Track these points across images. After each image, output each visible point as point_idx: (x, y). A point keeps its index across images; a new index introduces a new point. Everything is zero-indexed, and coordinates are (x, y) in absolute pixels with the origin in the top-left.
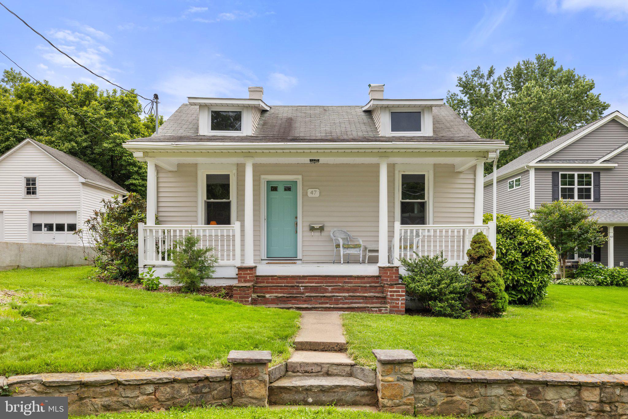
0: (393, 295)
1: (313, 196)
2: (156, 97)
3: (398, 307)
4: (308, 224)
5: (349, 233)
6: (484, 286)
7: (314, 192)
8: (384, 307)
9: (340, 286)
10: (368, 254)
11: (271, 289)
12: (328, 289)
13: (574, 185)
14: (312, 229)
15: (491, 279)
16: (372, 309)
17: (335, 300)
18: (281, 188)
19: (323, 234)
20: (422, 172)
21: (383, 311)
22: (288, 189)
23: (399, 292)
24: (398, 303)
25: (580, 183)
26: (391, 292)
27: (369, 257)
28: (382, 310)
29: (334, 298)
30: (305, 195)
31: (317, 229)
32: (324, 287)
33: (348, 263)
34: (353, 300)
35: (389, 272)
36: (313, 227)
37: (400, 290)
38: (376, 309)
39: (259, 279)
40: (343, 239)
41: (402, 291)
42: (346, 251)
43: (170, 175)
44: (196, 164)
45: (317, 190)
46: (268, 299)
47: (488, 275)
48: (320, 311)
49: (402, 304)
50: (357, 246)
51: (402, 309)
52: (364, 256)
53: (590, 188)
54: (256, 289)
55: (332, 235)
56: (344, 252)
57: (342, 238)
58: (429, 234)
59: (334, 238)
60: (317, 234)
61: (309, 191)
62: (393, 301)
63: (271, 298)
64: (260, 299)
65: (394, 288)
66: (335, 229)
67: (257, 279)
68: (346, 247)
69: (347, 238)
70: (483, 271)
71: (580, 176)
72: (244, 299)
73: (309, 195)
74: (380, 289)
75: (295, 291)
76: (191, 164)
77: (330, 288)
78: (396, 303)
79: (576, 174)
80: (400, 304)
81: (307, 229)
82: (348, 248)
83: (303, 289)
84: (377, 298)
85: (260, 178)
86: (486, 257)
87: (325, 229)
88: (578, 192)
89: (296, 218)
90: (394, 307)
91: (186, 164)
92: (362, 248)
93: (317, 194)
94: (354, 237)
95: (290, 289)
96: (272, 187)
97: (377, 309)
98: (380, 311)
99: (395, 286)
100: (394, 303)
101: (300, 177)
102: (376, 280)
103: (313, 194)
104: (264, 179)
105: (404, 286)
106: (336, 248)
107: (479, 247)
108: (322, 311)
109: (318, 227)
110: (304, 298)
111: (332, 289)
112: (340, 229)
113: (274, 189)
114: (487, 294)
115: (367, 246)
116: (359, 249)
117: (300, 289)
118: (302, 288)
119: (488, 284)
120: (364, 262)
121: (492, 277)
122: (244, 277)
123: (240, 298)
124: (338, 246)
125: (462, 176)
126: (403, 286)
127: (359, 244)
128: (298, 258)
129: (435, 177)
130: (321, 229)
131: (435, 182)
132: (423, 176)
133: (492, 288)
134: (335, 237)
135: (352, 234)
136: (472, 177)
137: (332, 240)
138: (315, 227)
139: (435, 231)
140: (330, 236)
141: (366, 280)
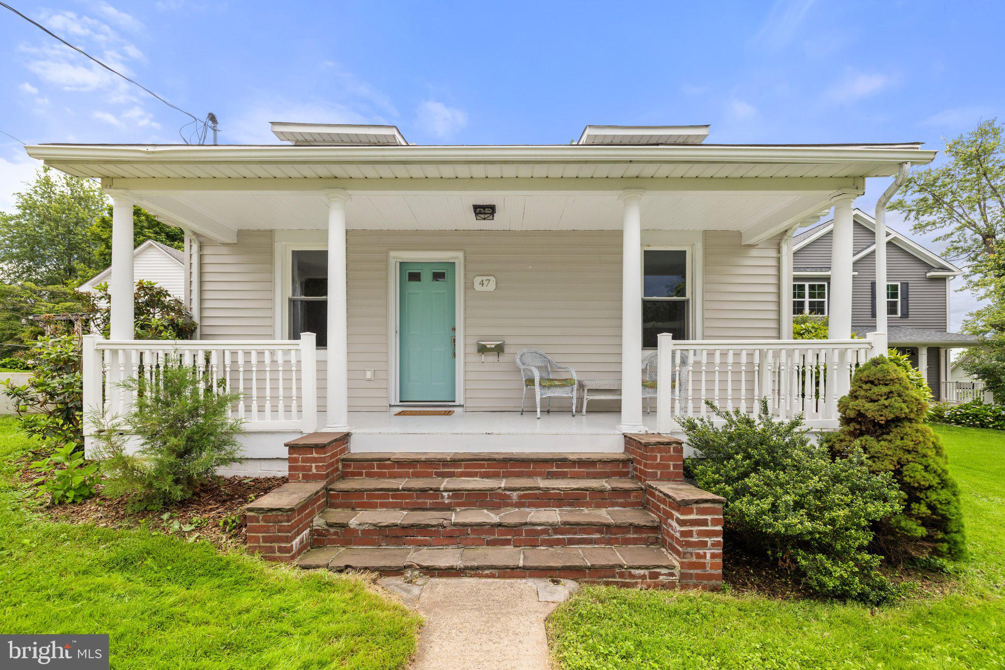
0: (689, 534)
1: (484, 289)
2: (212, 118)
3: (703, 566)
4: (473, 341)
5: (549, 357)
6: (918, 500)
7: (485, 282)
8: (666, 567)
9: (539, 489)
10: (587, 397)
11: (370, 496)
12: (509, 497)
13: (804, 298)
14: (482, 349)
15: (937, 480)
16: (633, 571)
17: (528, 532)
18: (427, 276)
19: (502, 359)
20: (680, 246)
21: (661, 578)
22: (438, 276)
23: (704, 523)
24: (704, 556)
25: (812, 296)
26: (682, 523)
27: (590, 403)
28: (659, 574)
29: (524, 528)
30: (469, 287)
31: (491, 350)
32: (500, 491)
33: (548, 412)
34: (575, 533)
35: (659, 455)
36: (485, 346)
37: (709, 517)
38: (642, 572)
39: (349, 466)
40: (539, 368)
41: (715, 522)
42: (545, 394)
43: (224, 250)
44: (271, 231)
45: (492, 278)
46: (354, 531)
47: (926, 468)
48: (487, 576)
49: (713, 556)
50: (566, 383)
51: (713, 572)
52: (580, 400)
53: (823, 302)
54: (333, 496)
55: (518, 361)
56: (542, 394)
57: (537, 367)
58: (698, 359)
59: (522, 367)
60: (491, 358)
61: (478, 280)
62: (690, 550)
63: (362, 528)
64: (332, 530)
65: (690, 512)
66: (525, 350)
67: (344, 466)
68: (548, 383)
69: (546, 367)
70: (910, 457)
71: (812, 287)
72: (276, 545)
73: (478, 288)
74: (636, 497)
75: (428, 501)
76: (263, 231)
77: (515, 495)
78: (698, 556)
79: (807, 284)
80: (708, 556)
81: (474, 349)
82: (550, 387)
83: (449, 497)
84: (638, 528)
85: (387, 257)
86: (910, 420)
87: (506, 350)
88: (810, 306)
89: (454, 329)
90: (693, 565)
91: (254, 231)
92: (575, 387)
93: (491, 286)
94: (559, 365)
95: (417, 498)
96: (410, 274)
97: (646, 572)
98: (655, 576)
99: (694, 506)
100: (691, 554)
101: (460, 255)
102: (621, 468)
103: (484, 286)
104: (394, 258)
105: (719, 506)
106: (527, 386)
107: (889, 395)
108: (492, 576)
109: (493, 346)
110: (448, 529)
111: (520, 497)
112: (533, 350)
113: (415, 277)
114: (925, 522)
115: (585, 383)
116: (570, 388)
117: (443, 497)
118: (445, 494)
119: (933, 496)
120: (579, 411)
121: (939, 475)
122: (303, 468)
123: (265, 540)
124: (530, 382)
125: (754, 252)
126: (717, 506)
127: (571, 379)
128: (457, 403)
129: (706, 254)
130: (499, 349)
131: (706, 264)
132: (683, 253)
133: (944, 507)
134: (524, 364)
135: (555, 359)
136: (773, 253)
137: (518, 370)
138: (488, 346)
139: (711, 354)
140: (515, 362)
141: (599, 469)
